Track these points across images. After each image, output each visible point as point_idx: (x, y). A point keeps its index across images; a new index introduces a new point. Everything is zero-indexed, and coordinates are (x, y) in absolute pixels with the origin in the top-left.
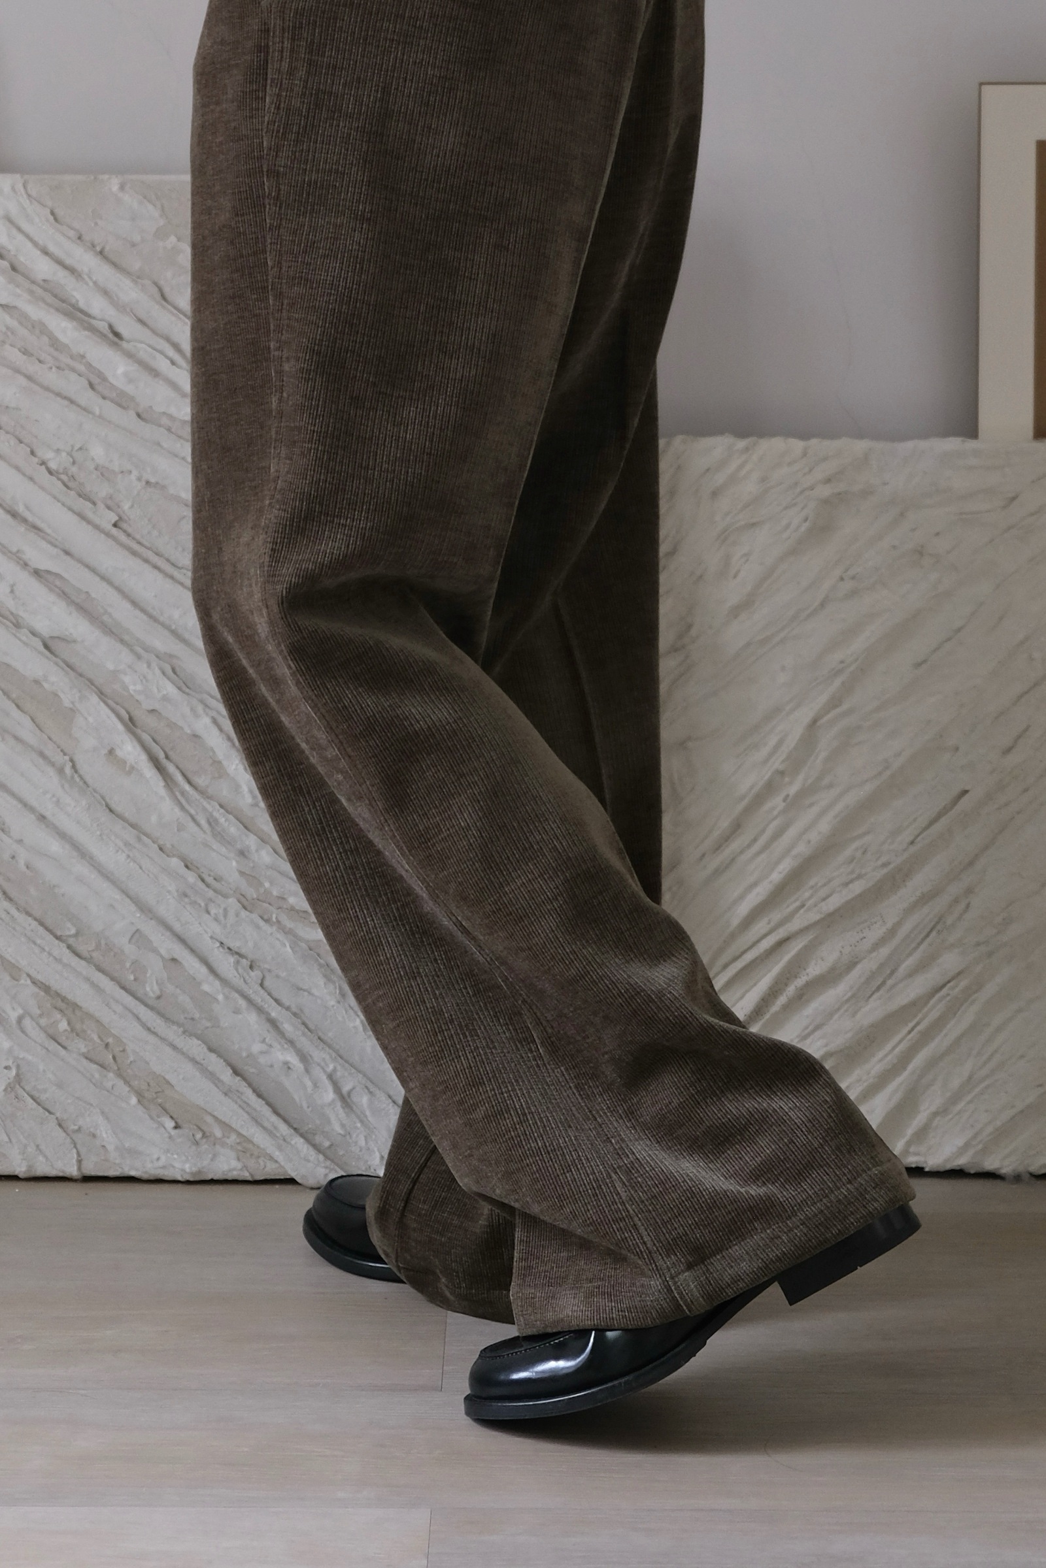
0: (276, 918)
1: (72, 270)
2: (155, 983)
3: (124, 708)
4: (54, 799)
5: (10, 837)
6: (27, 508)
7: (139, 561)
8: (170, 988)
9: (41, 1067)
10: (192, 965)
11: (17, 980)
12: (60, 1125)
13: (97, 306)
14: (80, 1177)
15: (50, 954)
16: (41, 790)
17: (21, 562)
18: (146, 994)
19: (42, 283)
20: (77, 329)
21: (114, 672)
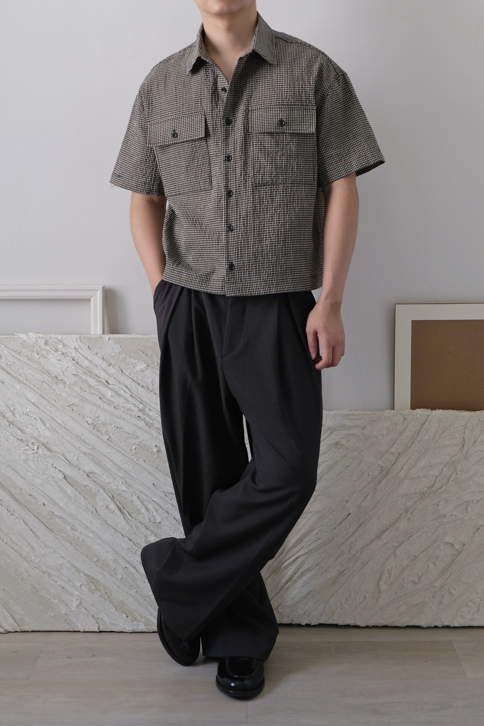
1: (95, 365)
2: (120, 574)
3: (111, 494)
4: (90, 521)
5: (78, 532)
7: (115, 450)
8: (125, 576)
9: (87, 600)
10: (132, 569)
11: (80, 574)
12: (93, 617)
13: (102, 375)
14: (99, 631)
15: (90, 566)
16: (87, 518)
17: (80, 451)
18: (118, 578)
19: (85, 368)
20: (96, 382)
21: (108, 483)
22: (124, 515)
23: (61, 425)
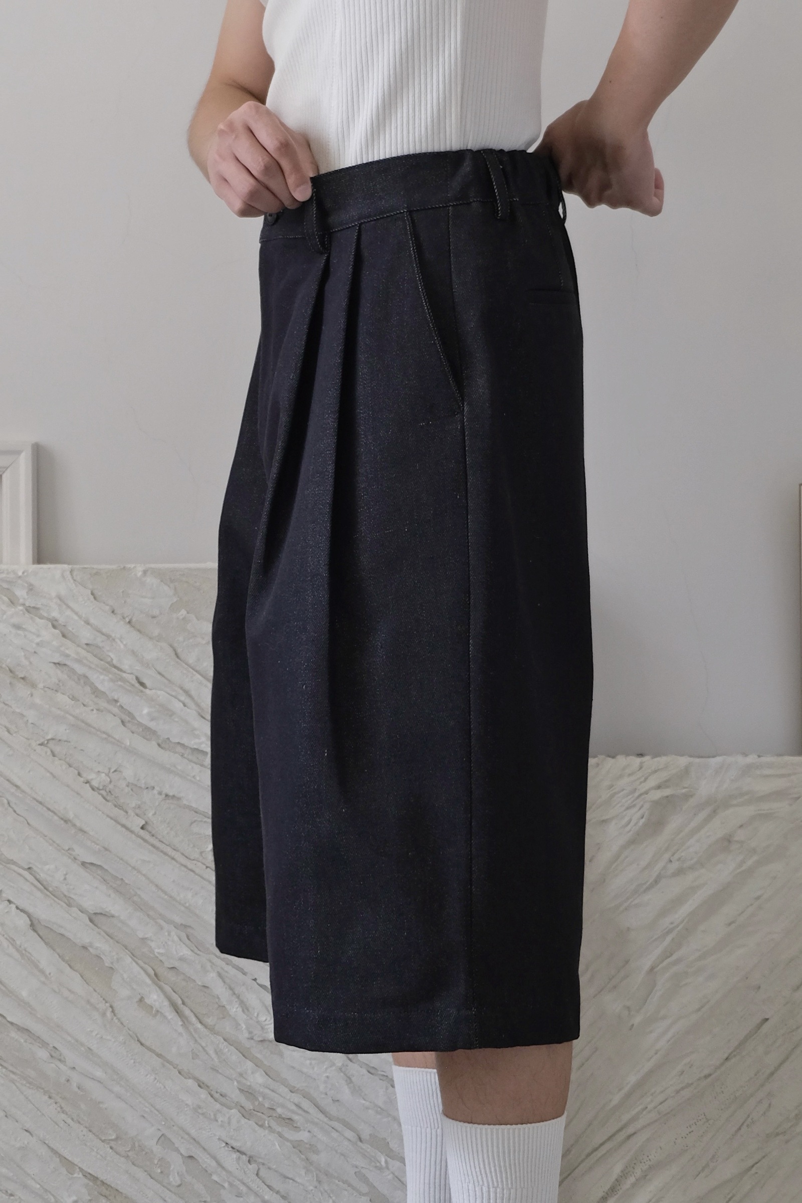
0: (268, 1124)
1: (107, 636)
2: (176, 1174)
3: (149, 965)
4: (99, 1036)
5: (66, 1066)
6: (76, 816)
7: (161, 854)
8: (188, 1178)
10: (205, 1161)
11: (72, 1174)
13: (127, 663)
15: (97, 1153)
16: (89, 1030)
17: (72, 857)
18: (170, 1183)
19: (85, 646)
20: (111, 680)
21: (144, 940)
22: (186, 1023)
23: (23, 791)
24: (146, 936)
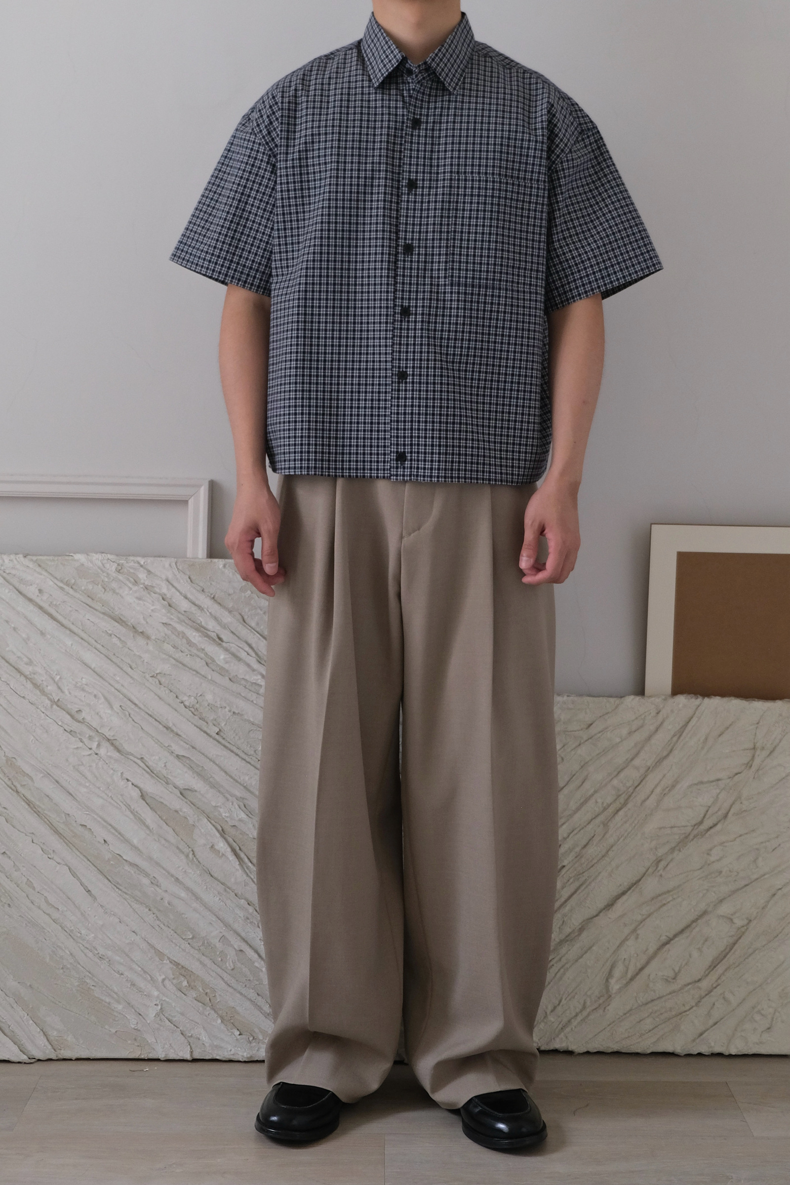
1: (199, 607)
2: (231, 962)
3: (220, 824)
4: (183, 870)
5: (161, 889)
6: (174, 725)
7: (228, 751)
8: (239, 965)
9: (173, 1004)
10: (250, 953)
11: (162, 961)
12: (182, 1034)
13: (211, 625)
14: (192, 1059)
15: (179, 947)
16: (177, 866)
17: (170, 752)
18: (227, 968)
19: (183, 613)
20: (200, 636)
21: (215, 807)
22: (241, 861)
23: (140, 708)
24: (219, 804)
